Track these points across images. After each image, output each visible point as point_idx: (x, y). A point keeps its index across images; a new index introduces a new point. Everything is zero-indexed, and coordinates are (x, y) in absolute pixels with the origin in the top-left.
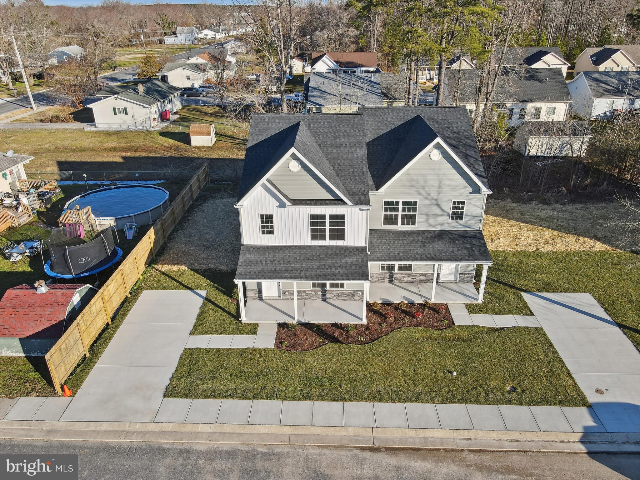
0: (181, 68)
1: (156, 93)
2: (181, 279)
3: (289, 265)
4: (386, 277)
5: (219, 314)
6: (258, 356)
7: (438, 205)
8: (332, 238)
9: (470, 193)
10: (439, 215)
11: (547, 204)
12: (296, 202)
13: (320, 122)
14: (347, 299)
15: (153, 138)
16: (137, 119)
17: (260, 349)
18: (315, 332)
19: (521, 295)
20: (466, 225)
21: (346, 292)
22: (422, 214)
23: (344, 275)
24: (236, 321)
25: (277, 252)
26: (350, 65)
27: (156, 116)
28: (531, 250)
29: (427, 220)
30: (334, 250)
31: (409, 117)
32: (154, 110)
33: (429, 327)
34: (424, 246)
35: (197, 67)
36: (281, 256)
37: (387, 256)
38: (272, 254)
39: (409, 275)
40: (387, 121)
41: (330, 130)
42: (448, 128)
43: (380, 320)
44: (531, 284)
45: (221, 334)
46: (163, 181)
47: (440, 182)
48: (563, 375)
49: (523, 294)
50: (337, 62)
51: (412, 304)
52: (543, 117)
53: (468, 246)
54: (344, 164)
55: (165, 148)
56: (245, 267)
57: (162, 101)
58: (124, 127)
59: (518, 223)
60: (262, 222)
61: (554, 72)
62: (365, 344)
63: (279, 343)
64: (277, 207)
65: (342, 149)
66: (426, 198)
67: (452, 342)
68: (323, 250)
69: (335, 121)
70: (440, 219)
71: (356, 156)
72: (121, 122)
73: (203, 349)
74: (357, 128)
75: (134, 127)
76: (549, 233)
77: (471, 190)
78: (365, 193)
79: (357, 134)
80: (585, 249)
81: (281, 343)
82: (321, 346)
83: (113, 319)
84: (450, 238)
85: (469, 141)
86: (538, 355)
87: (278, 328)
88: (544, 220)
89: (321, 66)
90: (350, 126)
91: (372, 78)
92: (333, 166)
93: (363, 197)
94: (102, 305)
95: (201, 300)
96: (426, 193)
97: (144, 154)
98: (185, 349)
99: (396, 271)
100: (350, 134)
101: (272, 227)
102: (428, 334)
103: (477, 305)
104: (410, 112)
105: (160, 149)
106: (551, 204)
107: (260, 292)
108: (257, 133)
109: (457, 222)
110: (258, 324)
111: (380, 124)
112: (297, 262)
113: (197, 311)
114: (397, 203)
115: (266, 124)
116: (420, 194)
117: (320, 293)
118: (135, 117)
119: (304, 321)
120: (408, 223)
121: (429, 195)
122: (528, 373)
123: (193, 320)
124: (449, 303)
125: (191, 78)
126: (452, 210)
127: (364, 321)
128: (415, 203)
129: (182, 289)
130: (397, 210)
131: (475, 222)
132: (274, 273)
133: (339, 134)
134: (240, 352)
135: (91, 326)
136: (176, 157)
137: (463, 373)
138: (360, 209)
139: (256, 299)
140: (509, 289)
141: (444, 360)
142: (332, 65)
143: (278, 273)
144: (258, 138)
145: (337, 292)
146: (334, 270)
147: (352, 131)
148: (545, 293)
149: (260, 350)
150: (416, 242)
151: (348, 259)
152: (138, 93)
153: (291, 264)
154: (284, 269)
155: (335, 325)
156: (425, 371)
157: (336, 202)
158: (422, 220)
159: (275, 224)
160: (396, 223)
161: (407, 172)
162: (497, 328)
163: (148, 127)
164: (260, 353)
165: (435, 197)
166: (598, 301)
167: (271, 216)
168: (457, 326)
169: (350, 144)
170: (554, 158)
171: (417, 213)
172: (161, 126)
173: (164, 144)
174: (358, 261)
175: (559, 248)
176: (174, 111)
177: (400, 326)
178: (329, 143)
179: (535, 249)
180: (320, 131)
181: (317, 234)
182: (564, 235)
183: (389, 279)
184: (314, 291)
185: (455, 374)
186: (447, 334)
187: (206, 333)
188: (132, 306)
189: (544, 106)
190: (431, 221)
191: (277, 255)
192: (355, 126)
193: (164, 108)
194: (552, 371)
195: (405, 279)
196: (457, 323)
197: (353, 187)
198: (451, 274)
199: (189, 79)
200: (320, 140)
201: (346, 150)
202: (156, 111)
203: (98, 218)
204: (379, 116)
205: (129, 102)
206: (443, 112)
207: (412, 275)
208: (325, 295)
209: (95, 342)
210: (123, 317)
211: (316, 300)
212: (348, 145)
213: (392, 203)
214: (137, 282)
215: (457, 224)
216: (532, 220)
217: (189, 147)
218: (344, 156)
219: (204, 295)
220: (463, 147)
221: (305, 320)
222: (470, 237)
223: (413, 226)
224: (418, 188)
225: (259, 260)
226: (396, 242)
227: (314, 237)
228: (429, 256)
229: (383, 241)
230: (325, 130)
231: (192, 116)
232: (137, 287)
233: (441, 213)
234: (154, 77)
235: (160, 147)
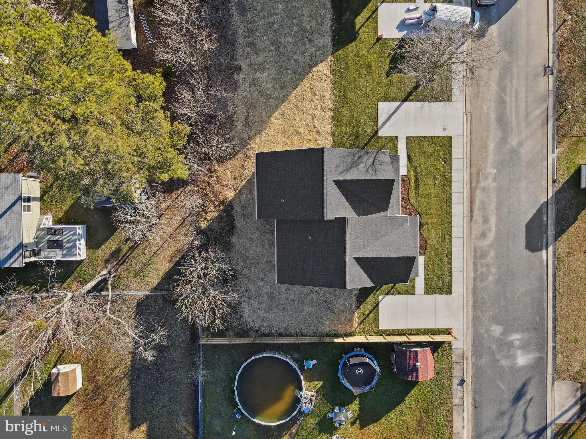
13: (354, 245)
17: (425, 262)
19: (380, 137)
31: (335, 187)
40: (337, 202)
41: (360, 238)
45: (414, 281)
63: (420, 254)
65: (373, 231)
71: (378, 222)
73: (425, 286)
74: (358, 222)
90: (357, 226)
92: (386, 235)
95: (387, 296)
98: (425, 294)
100: (363, 226)
102: (413, 188)
104: (330, 186)
111: (340, 206)
113: (398, 296)
115: (355, 279)
122: (436, 153)
123: (404, 296)
129: (378, 309)
133: (364, 232)
134: (427, 270)
137: (436, 179)
141: (429, 185)
164: (428, 261)
168: (407, 174)
177: (408, 200)
185: (437, 182)
186: (412, 180)
187: (414, 288)
204: (333, 206)
230: (360, 241)
232: (374, 334)
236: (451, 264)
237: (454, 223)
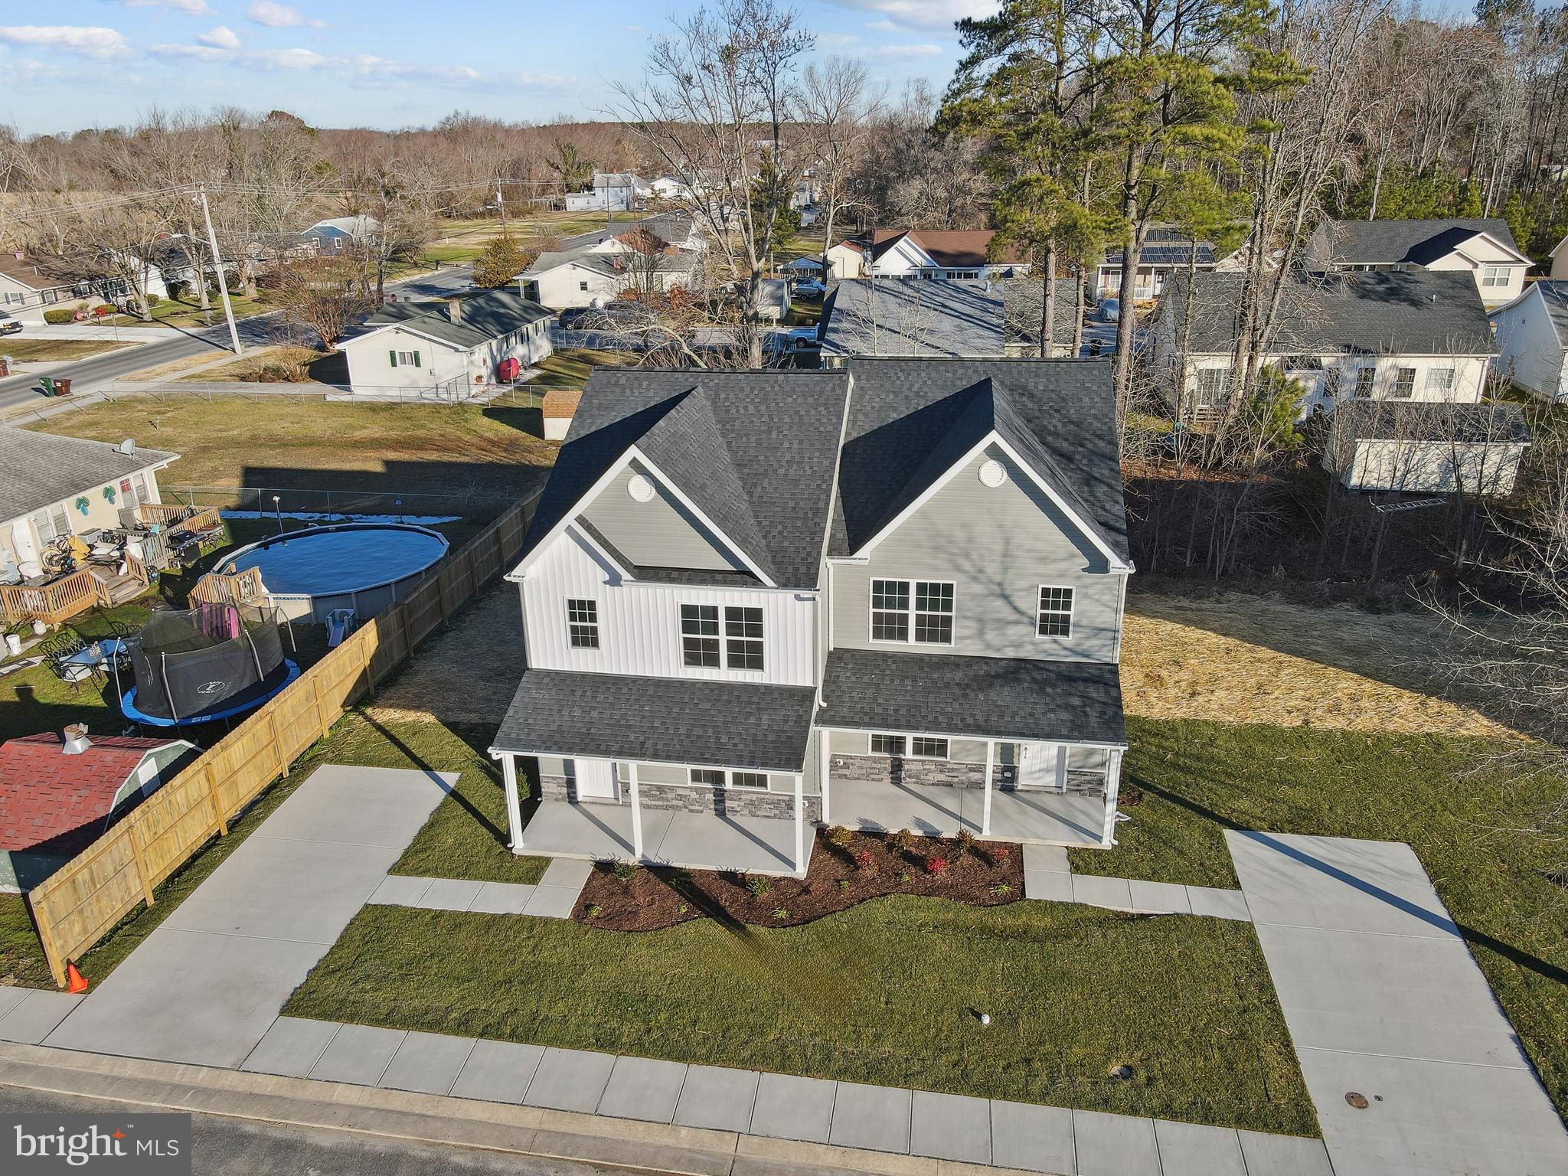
0: (569, 265)
1: (490, 319)
2: (412, 744)
3: (623, 722)
4: (885, 769)
5: (469, 830)
6: (525, 934)
7: (1006, 597)
8: (735, 662)
9: (1084, 570)
10: (1009, 623)
11: (1378, 612)
12: (646, 573)
13: (742, 389)
14: (775, 816)
15: (466, 420)
16: (439, 378)
17: (534, 918)
18: (676, 890)
19: (1221, 836)
20: (1078, 649)
21: (771, 797)
22: (967, 618)
23: (746, 753)
24: (502, 849)
25: (603, 688)
26: (967, 260)
27: (485, 372)
28: (1285, 725)
29: (981, 633)
30: (736, 693)
31: (964, 383)
32: (481, 357)
33: (958, 898)
34: (965, 695)
35: (608, 264)
36: (611, 700)
37: (866, 714)
38: (589, 693)
39: (942, 768)
40: (909, 389)
41: (763, 408)
42: (1056, 411)
43: (841, 871)
44: (1258, 811)
45: (458, 876)
46: (455, 518)
47: (1007, 542)
48: (1271, 1053)
49: (1229, 834)
50: (934, 254)
51: (933, 838)
52: (1424, 392)
53: (1076, 701)
54: (775, 489)
55: (483, 444)
56: (521, 720)
57: (500, 337)
58: (413, 394)
59: (1278, 654)
60: (573, 617)
61: (1455, 282)
62: (784, 927)
63: (583, 907)
64: (605, 583)
65: (779, 454)
66: (975, 579)
67: (1007, 939)
68: (712, 690)
69: (777, 388)
70: (1013, 632)
71: (809, 472)
72: (405, 382)
73: (406, 909)
74: (826, 406)
75: (433, 396)
76: (1351, 683)
77: (1086, 563)
78: (810, 560)
79: (824, 420)
80: (1434, 730)
81: (589, 907)
82: (678, 923)
83: (233, 825)
84: (1034, 680)
85: (1101, 444)
86: (1220, 991)
87: (593, 873)
88: (1350, 650)
89: (895, 263)
90: (810, 400)
91: (989, 291)
92: (750, 494)
93: (803, 569)
94: (205, 790)
95: (440, 795)
96: (974, 566)
97: (434, 456)
98: (367, 906)
99: (909, 753)
100: (806, 420)
101: (594, 630)
102: (951, 916)
103: (1097, 853)
104: (970, 372)
105: (472, 445)
106: (1389, 611)
107: (571, 783)
108: (595, 412)
109: (1055, 641)
110: (548, 860)
111: (891, 396)
112: (644, 717)
113: (424, 819)
114: (904, 587)
115: (618, 391)
116: (958, 569)
117: (710, 797)
118: (437, 371)
119: (656, 860)
120: (933, 638)
121: (981, 571)
122: (1179, 1034)
123: (405, 838)
124: (1029, 842)
125: (589, 286)
126: (1040, 611)
127: (801, 872)
128: (948, 589)
129: (407, 767)
130: (904, 604)
131: (1100, 642)
132: (582, 740)
133: (781, 420)
134: (487, 922)
135: (169, 835)
136: (501, 465)
137: (1007, 1019)
138: (798, 598)
139: (563, 799)
140: (1195, 817)
141: (971, 983)
142: (920, 259)
143: (593, 740)
144: (593, 423)
145: (749, 797)
146: (724, 739)
147: (813, 412)
148: (1288, 835)
149: (531, 923)
150: (947, 685)
151: (765, 717)
152: (449, 318)
153: (627, 721)
154: (609, 732)
155: (730, 877)
156: (914, 1005)
157: (738, 577)
158: (967, 632)
159: (601, 624)
160: (903, 635)
161: (922, 513)
162: (1133, 915)
163: (463, 396)
164: (531, 929)
165: (998, 578)
166: (1426, 866)
167: (592, 604)
168: (1030, 900)
169: (801, 442)
170: (1427, 495)
171: (953, 614)
172: (492, 393)
173: (486, 434)
174: (786, 721)
175: (1366, 722)
176: (533, 362)
177: (884, 891)
178: (753, 439)
179: (1298, 723)
180: (738, 411)
181: (699, 653)
182: (1391, 690)
183: (892, 773)
184: (696, 789)
185: (986, 1020)
186: (1001, 919)
187: (424, 873)
188: (284, 797)
189: (1423, 365)
190: (990, 636)
191: (600, 698)
192: (822, 400)
193: (506, 353)
194: (1242, 1035)
195: (931, 778)
196: (1030, 894)
197: (786, 544)
198: (1048, 771)
199: (586, 289)
200: (733, 431)
201: (788, 456)
202: (485, 361)
203: (275, 595)
204: (894, 378)
205: (424, 338)
206: (1051, 372)
207: (949, 766)
208: (723, 801)
209: (178, 873)
210: (258, 821)
211: (702, 812)
212: (795, 446)
213: (891, 586)
214: (312, 746)
215: (1055, 646)
216: (1319, 649)
217: (538, 442)
218: (781, 471)
219: (452, 785)
220: (1084, 457)
221: (659, 857)
222: (1086, 680)
223: (946, 645)
224: (952, 554)
225: (556, 707)
226: (897, 682)
227: (692, 659)
228: (970, 721)
229: (866, 679)
230: (751, 408)
231: (570, 373)
232: (311, 754)
233: (1014, 617)
234: (510, 285)
235: (475, 440)
236: (463, 1027)
237: (706, 1077)
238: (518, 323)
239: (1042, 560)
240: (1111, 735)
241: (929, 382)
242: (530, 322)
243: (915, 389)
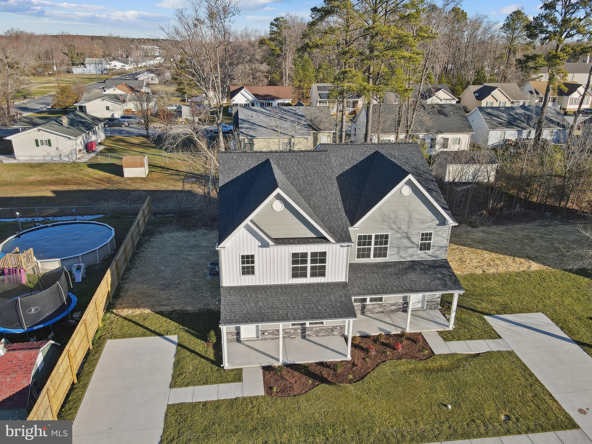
0: (100, 99)
1: (80, 124)
2: (146, 324)
3: (274, 306)
4: (359, 309)
5: (197, 362)
6: (250, 406)
7: (408, 238)
8: (313, 275)
9: (437, 225)
10: (409, 248)
11: (474, 227)
12: (279, 241)
13: (288, 159)
14: (326, 335)
15: (81, 170)
16: (62, 151)
17: (250, 397)
18: (303, 374)
19: (484, 319)
20: (433, 255)
21: (325, 328)
22: (393, 247)
23: (331, 313)
24: (217, 368)
25: (258, 292)
26: (268, 98)
27: (81, 148)
28: (478, 273)
29: (399, 252)
30: (316, 288)
31: (368, 153)
32: (79, 142)
33: (411, 358)
34: (399, 278)
35: (116, 98)
36: (264, 297)
38: (253, 295)
39: (381, 306)
40: (348, 156)
41: (300, 167)
42: (407, 163)
43: (362, 355)
44: (489, 307)
45: (204, 384)
46: (101, 216)
47: (410, 217)
48: (547, 398)
49: (486, 317)
50: (255, 95)
51: (388, 335)
52: (451, 146)
53: (439, 276)
54: (319, 201)
55: (96, 181)
56: (229, 311)
57: (87, 132)
58: (48, 159)
59: (458, 246)
60: (243, 262)
61: (456, 108)
62: (355, 382)
63: (269, 389)
64: (259, 247)
65: (314, 186)
66: (397, 232)
67: (438, 372)
68: (305, 287)
69: (302, 158)
70: (410, 251)
71: (329, 193)
72: (44, 154)
73: (189, 404)
74: (325, 165)
75: (58, 159)
76: (488, 255)
77: (438, 222)
78: (345, 230)
79: (327, 171)
80: (523, 269)
81: (271, 388)
82: (312, 388)
83: (78, 375)
84: (421, 269)
85: (428, 176)
86: (519, 379)
87: (264, 372)
88: (479, 242)
89: (240, 99)
90: (318, 163)
91: (297, 111)
92: (309, 203)
93: (343, 234)
94: (68, 363)
95: (174, 347)
96: (397, 226)
97: (75, 188)
98: (169, 406)
99: (368, 302)
100: (319, 171)
101: (253, 267)
102: (412, 366)
103: (449, 332)
104: (368, 148)
105: (91, 181)
106: (478, 227)
107: (238, 334)
109: (425, 253)
110: (241, 369)
111: (342, 160)
112: (282, 303)
113: (173, 360)
114: (370, 237)
115: (234, 162)
116: (391, 228)
117: (300, 331)
118: (60, 148)
119: (289, 362)
120: (380, 256)
121: (400, 228)
122: (516, 399)
123: (170, 371)
124: (424, 332)
125: (110, 108)
126: (420, 242)
127: (349, 358)
128: (387, 237)
129: (150, 335)
130: (370, 244)
131: (441, 252)
132: (260, 316)
133: (309, 171)
134: (230, 403)
135: (59, 389)
136: (110, 190)
137: (457, 404)
138: (341, 246)
139: (234, 341)
140: (471, 312)
141: (435, 392)
143: (264, 315)
145: (316, 329)
147: (321, 168)
148: (504, 315)
149: (251, 399)
150: (391, 274)
151: (332, 296)
152: (62, 125)
153: (276, 305)
154: (270, 311)
155: (321, 364)
156: (420, 406)
157: (318, 240)
158: (393, 253)
159: (256, 265)
160: (368, 256)
161: (379, 208)
162: (473, 355)
163: (74, 159)
164: (252, 403)
165: (406, 231)
166: (552, 320)
167: (253, 257)
168: (437, 355)
169: (321, 181)
170: (469, 183)
171: (388, 246)
172: (87, 157)
173: (94, 176)
174: (341, 297)
175: (502, 269)
176: (98, 142)
177: (384, 360)
178: (301, 180)
179: (481, 272)
180: (290, 169)
181: (297, 273)
182: (501, 256)
183: (361, 310)
184: (294, 329)
185: (450, 407)
186: (431, 364)
187: (187, 385)
188: (97, 359)
189: (450, 136)
190: (402, 253)
191: (260, 296)
192: (322, 163)
193: (89, 139)
194: (536, 395)
195: (376, 310)
196: (436, 353)
197: (332, 224)
198: (418, 302)
199: (109, 109)
200: (291, 177)
201: (318, 187)
202: (81, 143)
203: (41, 261)
204: (340, 152)
205: (53, 133)
206: (398, 148)
207: (383, 305)
208: (305, 332)
209: (63, 406)
210: (90, 373)
211: (295, 338)
212: (319, 182)
213: (365, 237)
214: (97, 331)
215: (425, 255)
216: (469, 243)
217: (122, 179)
218: (318, 193)
219: (176, 341)
220: (423, 181)
221: (290, 361)
222: (439, 267)
223: (385, 258)
224: (389, 223)
225: (241, 303)
226: (371, 275)
227: (295, 275)
228: (405, 288)
229: (359, 275)
230: (295, 167)
232: (98, 336)
233: (411, 245)
234: (70, 107)
235: (90, 179)
238: (93, 126)
239: (423, 222)
240: (457, 287)
241: (354, 153)
242: (97, 125)
243: (350, 156)
